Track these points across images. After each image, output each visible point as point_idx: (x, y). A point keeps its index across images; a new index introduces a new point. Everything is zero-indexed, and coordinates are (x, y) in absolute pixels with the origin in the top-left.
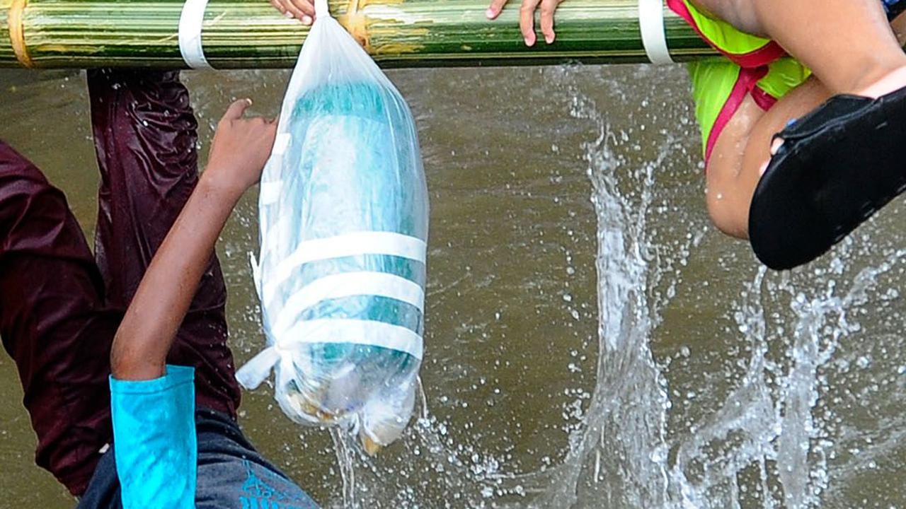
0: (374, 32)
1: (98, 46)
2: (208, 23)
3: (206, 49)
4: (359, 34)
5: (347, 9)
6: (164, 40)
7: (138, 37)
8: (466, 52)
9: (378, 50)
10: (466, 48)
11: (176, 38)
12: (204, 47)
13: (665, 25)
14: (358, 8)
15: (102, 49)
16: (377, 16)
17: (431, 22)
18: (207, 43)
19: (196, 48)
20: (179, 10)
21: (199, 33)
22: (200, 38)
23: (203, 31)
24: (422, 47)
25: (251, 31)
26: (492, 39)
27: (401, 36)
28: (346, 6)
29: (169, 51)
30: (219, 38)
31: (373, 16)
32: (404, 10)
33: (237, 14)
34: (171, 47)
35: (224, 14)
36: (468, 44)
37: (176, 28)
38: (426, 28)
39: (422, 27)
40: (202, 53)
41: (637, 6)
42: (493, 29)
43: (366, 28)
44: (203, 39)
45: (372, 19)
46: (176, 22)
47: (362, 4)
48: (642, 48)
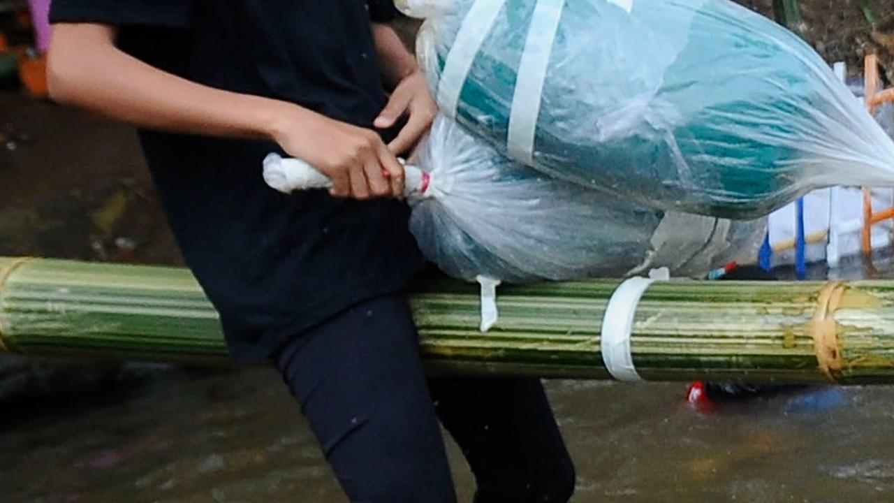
0: (847, 343)
1: (496, 349)
2: (638, 324)
3: (636, 358)
4: (828, 343)
5: (814, 313)
6: (581, 344)
7: (548, 340)
9: (854, 363)
11: (599, 343)
12: (633, 354)
14: (827, 313)
15: (500, 353)
16: (851, 323)
18: (638, 350)
19: (623, 356)
20: (602, 308)
21: (627, 337)
22: (628, 344)
23: (633, 335)
25: (695, 336)
27: (879, 348)
28: (812, 310)
29: (590, 357)
30: (657, 344)
31: (845, 323)
32: (883, 316)
33: (676, 316)
34: (591, 353)
35: (659, 315)
37: (598, 330)
40: (631, 362)
43: (837, 337)
44: (632, 343)
45: (844, 327)
46: (598, 323)
47: (832, 307)
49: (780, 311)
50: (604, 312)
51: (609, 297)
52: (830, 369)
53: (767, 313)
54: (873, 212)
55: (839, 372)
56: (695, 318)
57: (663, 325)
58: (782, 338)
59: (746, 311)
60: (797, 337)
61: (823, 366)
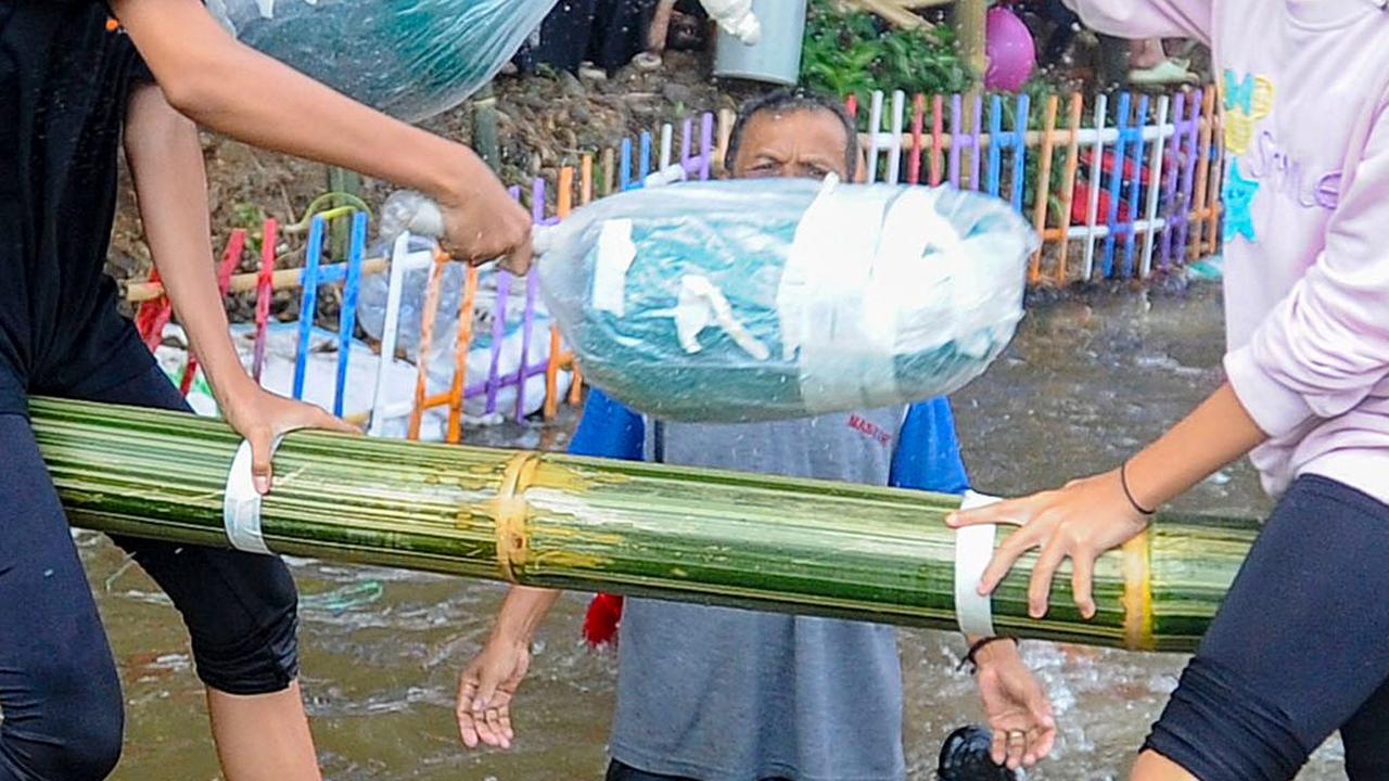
0: (538, 530)
1: (93, 493)
3: (265, 521)
4: (513, 530)
5: (499, 489)
6: (200, 498)
7: (159, 487)
8: (676, 578)
9: (541, 558)
10: (678, 572)
11: (221, 498)
12: (263, 517)
14: (516, 490)
15: (97, 499)
16: (548, 506)
17: (630, 525)
18: (270, 512)
19: (250, 518)
20: (231, 454)
22: (259, 503)
24: (610, 562)
25: (343, 502)
26: (722, 564)
27: (579, 542)
28: (498, 484)
29: (207, 515)
30: (294, 508)
31: (538, 505)
32: (589, 502)
33: (322, 474)
34: (210, 510)
35: (301, 471)
36: (682, 567)
37: (222, 482)
38: (621, 533)
39: (615, 533)
40: (258, 526)
41: (953, 543)
42: (724, 549)
43: (526, 521)
44: (263, 504)
45: (537, 510)
46: (223, 473)
47: (523, 483)
48: (953, 607)
49: (456, 481)
50: (230, 462)
52: (512, 565)
53: (439, 483)
55: (521, 567)
56: (345, 478)
57: (305, 483)
58: (454, 516)
59: (410, 477)
60: (473, 517)
61: (503, 559)
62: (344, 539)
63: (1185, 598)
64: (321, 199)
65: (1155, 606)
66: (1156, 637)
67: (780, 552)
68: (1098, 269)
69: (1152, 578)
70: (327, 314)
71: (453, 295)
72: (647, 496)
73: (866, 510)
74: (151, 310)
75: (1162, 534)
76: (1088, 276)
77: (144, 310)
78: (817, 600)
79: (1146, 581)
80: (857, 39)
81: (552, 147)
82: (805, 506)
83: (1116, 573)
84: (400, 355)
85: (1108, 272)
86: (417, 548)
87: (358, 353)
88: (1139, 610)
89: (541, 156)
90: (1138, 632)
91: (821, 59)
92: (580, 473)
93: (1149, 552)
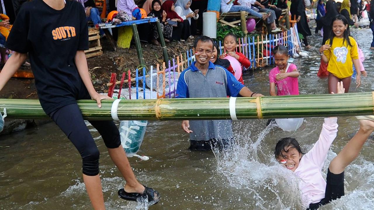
0: (162, 111)
1: (90, 114)
2: (119, 108)
4: (158, 112)
5: (155, 105)
6: (107, 113)
7: (100, 112)
9: (163, 116)
10: (185, 115)
11: (110, 112)
12: (118, 115)
13: (236, 110)
14: (158, 105)
15: (90, 115)
17: (177, 109)
19: (115, 115)
21: (116, 111)
23: (118, 110)
24: (174, 115)
26: (192, 113)
27: (169, 112)
29: (109, 115)
30: (122, 112)
32: (170, 106)
33: (126, 106)
34: (109, 114)
35: (123, 106)
37: (110, 110)
39: (175, 110)
40: (117, 116)
41: (229, 106)
42: (192, 111)
43: (160, 110)
44: (118, 112)
45: (162, 108)
46: (110, 108)
47: (159, 104)
48: (230, 116)
49: (148, 105)
50: (111, 106)
51: (113, 103)
52: (159, 117)
53: (145, 105)
54: (159, 96)
55: (160, 118)
56: (131, 107)
57: (124, 108)
58: (148, 111)
59: (141, 105)
60: (152, 110)
61: (157, 117)
62: (131, 116)
63: (267, 110)
64: (139, 66)
65: (262, 112)
66: (263, 117)
67: (201, 110)
68: (269, 64)
69: (261, 107)
70: (141, 85)
71: (161, 79)
72: (179, 104)
73: (214, 102)
74: (111, 87)
75: (262, 100)
76: (267, 65)
77: (110, 87)
78: (208, 117)
79: (260, 107)
80: (226, 30)
81: (177, 53)
82: (205, 102)
83: (255, 107)
84: (154, 90)
85: (270, 64)
86: (143, 117)
87: (147, 91)
88: (260, 112)
89: (175, 55)
90: (260, 116)
91: (220, 34)
92: (168, 101)
93: (260, 103)
